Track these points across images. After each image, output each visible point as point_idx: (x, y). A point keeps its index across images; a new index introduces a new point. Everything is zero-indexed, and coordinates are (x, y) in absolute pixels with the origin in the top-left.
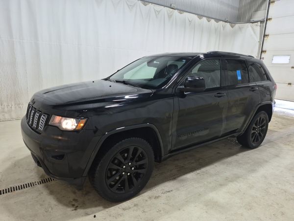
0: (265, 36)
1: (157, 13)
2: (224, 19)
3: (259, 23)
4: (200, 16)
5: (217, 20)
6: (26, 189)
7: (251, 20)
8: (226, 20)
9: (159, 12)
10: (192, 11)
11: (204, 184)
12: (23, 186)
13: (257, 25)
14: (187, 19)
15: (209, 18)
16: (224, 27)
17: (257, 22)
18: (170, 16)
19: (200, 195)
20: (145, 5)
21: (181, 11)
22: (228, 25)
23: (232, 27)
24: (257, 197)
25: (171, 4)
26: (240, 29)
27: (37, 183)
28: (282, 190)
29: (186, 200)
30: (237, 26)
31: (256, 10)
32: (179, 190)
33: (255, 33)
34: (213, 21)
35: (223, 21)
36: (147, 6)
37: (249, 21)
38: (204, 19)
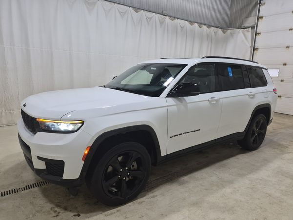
0: (255, 49)
1: (149, 20)
2: (215, 25)
3: (250, 29)
4: (192, 22)
5: (209, 26)
6: (9, 195)
7: (242, 26)
8: (218, 26)
9: (151, 18)
10: (183, 18)
11: (190, 189)
12: (6, 193)
13: (248, 31)
14: (179, 25)
15: (201, 24)
16: (216, 33)
17: (248, 28)
18: (162, 23)
19: (184, 199)
20: (137, 12)
21: (173, 17)
22: (220, 31)
23: (224, 33)
24: (241, 201)
25: (162, 12)
26: (232, 35)
27: (21, 189)
28: (267, 193)
29: (169, 205)
30: (229, 31)
31: (247, 17)
32: (163, 195)
33: (246, 38)
34: (204, 27)
35: (214, 27)
36: (139, 12)
37: (240, 27)
38: (196, 25)
